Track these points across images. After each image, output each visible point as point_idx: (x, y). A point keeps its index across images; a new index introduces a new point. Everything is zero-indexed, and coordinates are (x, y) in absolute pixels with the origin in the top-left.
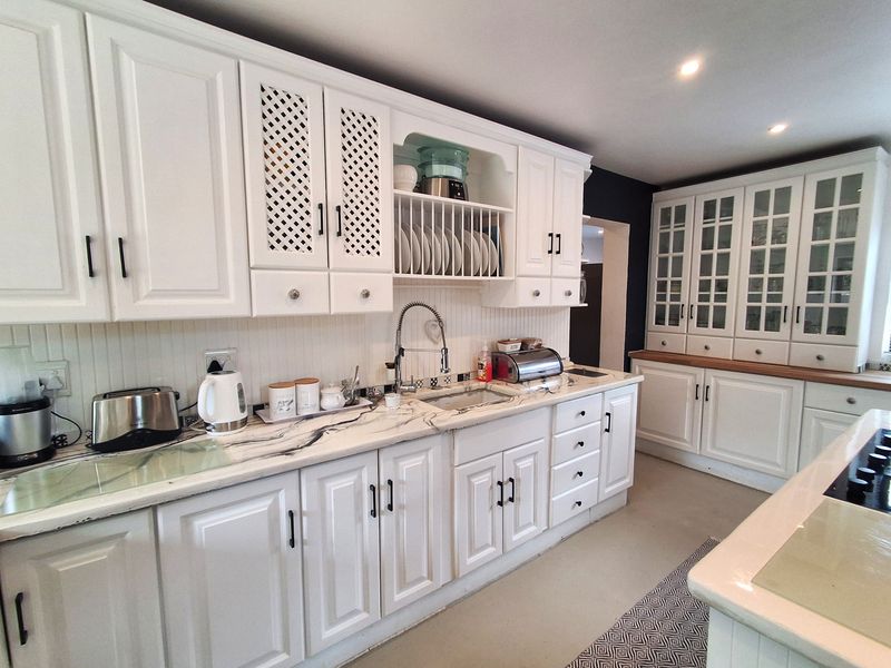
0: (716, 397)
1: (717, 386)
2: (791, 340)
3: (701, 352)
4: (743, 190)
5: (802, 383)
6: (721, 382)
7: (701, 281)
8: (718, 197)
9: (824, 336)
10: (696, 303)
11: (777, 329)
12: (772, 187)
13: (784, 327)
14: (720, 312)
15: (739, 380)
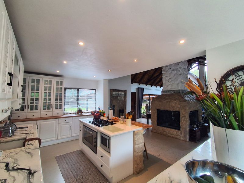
0: (40, 127)
1: (40, 124)
2: (53, 111)
3: (32, 117)
4: (42, 79)
5: (58, 119)
6: (41, 123)
7: (31, 99)
8: (36, 78)
9: (58, 110)
10: (30, 104)
11: (50, 109)
12: (49, 80)
13: (51, 109)
14: (36, 106)
15: (43, 122)
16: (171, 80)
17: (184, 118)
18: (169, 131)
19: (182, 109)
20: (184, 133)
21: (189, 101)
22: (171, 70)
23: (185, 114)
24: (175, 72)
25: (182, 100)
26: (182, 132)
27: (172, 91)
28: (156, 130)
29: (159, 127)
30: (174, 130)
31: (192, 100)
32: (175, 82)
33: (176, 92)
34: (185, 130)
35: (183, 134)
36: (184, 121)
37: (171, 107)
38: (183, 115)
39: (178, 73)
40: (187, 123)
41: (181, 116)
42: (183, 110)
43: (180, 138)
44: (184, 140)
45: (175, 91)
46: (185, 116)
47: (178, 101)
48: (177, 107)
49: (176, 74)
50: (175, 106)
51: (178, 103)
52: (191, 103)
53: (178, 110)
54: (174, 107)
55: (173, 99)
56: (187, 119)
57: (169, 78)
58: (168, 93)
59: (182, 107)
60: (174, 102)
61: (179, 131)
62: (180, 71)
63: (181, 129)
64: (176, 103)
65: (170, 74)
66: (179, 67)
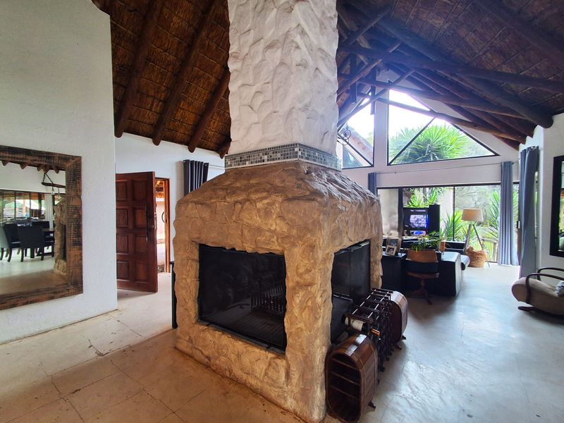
16: (260, 99)
17: (301, 293)
18: (239, 356)
19: (294, 245)
20: (302, 376)
21: (331, 196)
22: (262, 45)
23: (308, 271)
24: (277, 55)
25: (298, 192)
26: (293, 368)
27: (265, 152)
28: (190, 340)
29: (202, 327)
30: (257, 350)
31: (348, 194)
32: (278, 109)
33: (279, 155)
34: (307, 361)
35: (295, 377)
36: (302, 309)
37: (246, 232)
38: (300, 275)
39: (288, 61)
40: (316, 319)
41: (289, 284)
42: (297, 251)
43: (281, 401)
44: (298, 410)
45: (275, 150)
46: (311, 285)
47: (280, 199)
48: (274, 232)
49: (282, 63)
50: (264, 227)
51: (276, 209)
52: (341, 211)
53: (275, 247)
54: (259, 230)
55: (256, 191)
56: (319, 300)
57: (254, 89)
58: (248, 164)
59: (294, 232)
60: (259, 205)
61: (281, 363)
62: (298, 47)
63: (288, 354)
64: (267, 213)
65: (258, 68)
66: (294, 25)
